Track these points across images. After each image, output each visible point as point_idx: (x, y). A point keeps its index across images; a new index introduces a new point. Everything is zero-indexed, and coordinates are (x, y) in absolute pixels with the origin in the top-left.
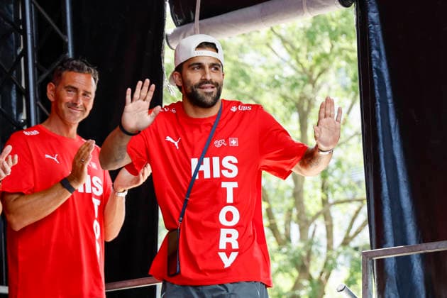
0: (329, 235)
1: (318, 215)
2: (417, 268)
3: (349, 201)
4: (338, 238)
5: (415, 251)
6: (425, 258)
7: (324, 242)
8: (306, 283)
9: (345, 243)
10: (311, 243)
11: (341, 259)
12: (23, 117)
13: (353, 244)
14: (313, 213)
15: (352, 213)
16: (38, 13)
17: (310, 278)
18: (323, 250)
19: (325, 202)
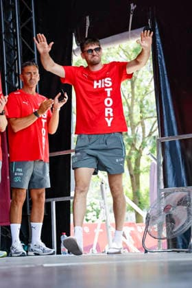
0: (144, 131)
1: (139, 123)
2: (178, 145)
3: (152, 117)
4: (147, 133)
5: (177, 138)
6: (181, 141)
7: (141, 134)
8: (133, 151)
9: (150, 135)
10: (136, 135)
11: (148, 142)
12: (17, 85)
13: (153, 135)
14: (137, 122)
15: (153, 122)
16: (23, 43)
17: (136, 149)
18: (141, 138)
19: (141, 118)
